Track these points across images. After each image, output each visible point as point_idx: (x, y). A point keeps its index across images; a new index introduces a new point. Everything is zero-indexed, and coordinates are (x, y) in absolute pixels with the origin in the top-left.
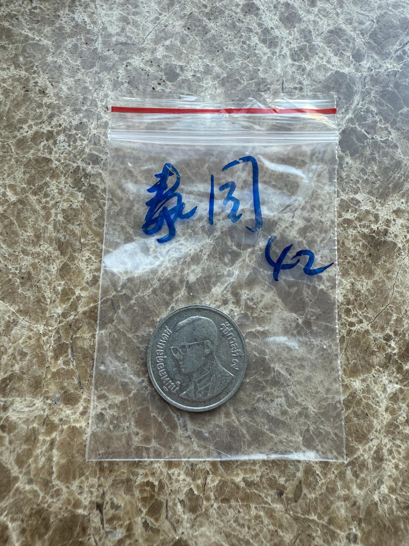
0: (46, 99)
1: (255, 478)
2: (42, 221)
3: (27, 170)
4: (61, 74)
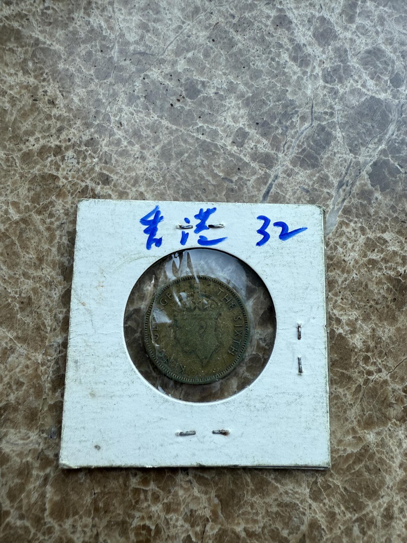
0: (56, 110)
1: (257, 528)
2: (45, 243)
3: (32, 187)
4: (73, 83)
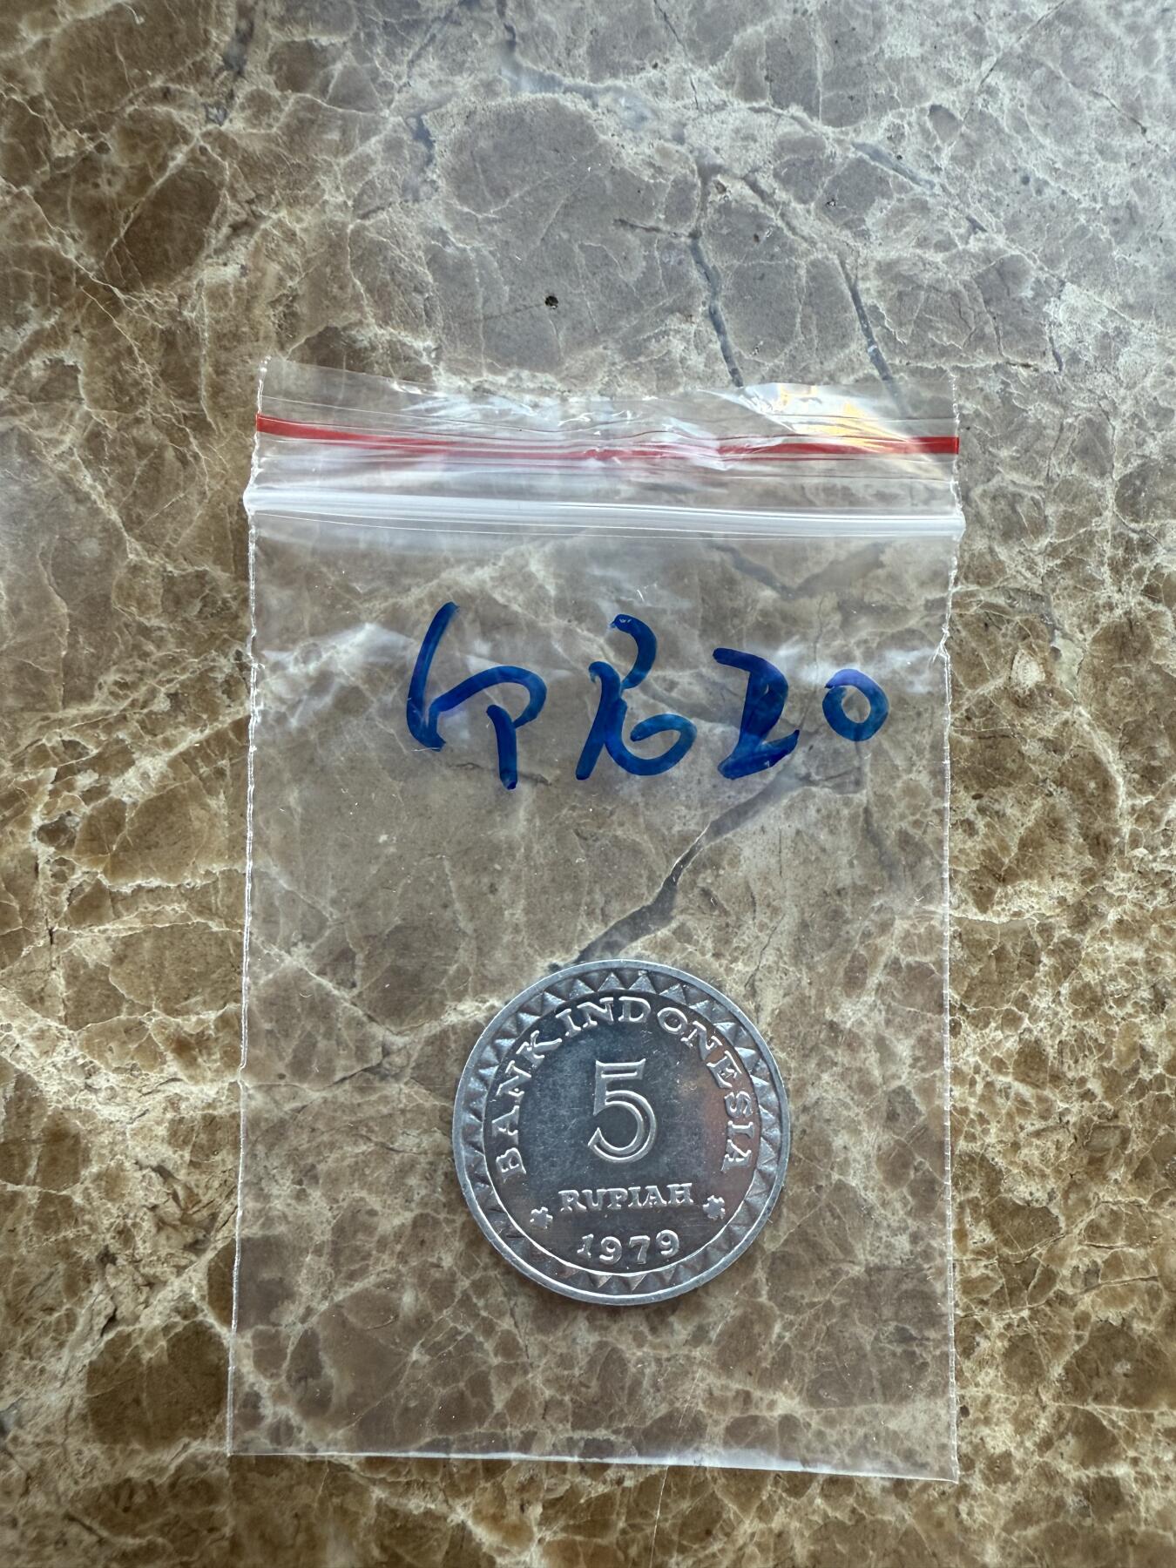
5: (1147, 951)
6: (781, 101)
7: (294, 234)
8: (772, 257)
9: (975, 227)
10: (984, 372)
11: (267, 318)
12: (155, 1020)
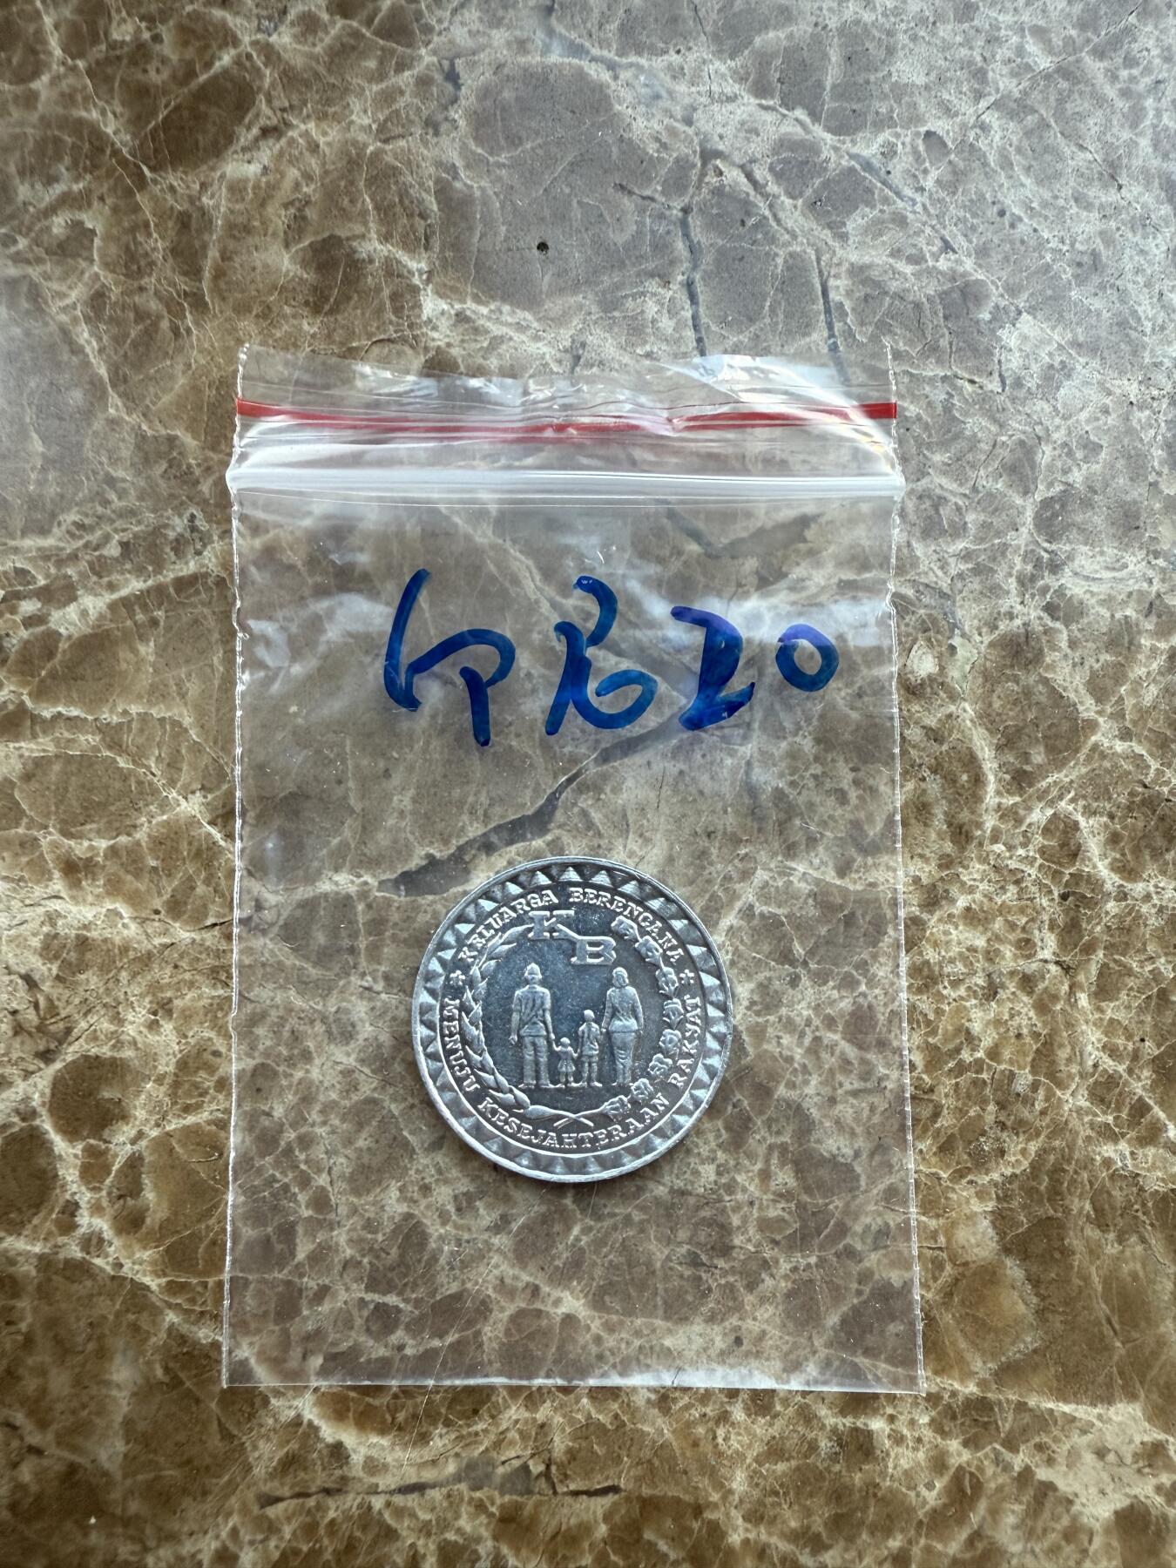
5: (989, 941)
6: (788, 103)
7: (318, 146)
8: (754, 242)
9: (947, 247)
10: (932, 380)
11: (279, 217)
12: (49, 838)
